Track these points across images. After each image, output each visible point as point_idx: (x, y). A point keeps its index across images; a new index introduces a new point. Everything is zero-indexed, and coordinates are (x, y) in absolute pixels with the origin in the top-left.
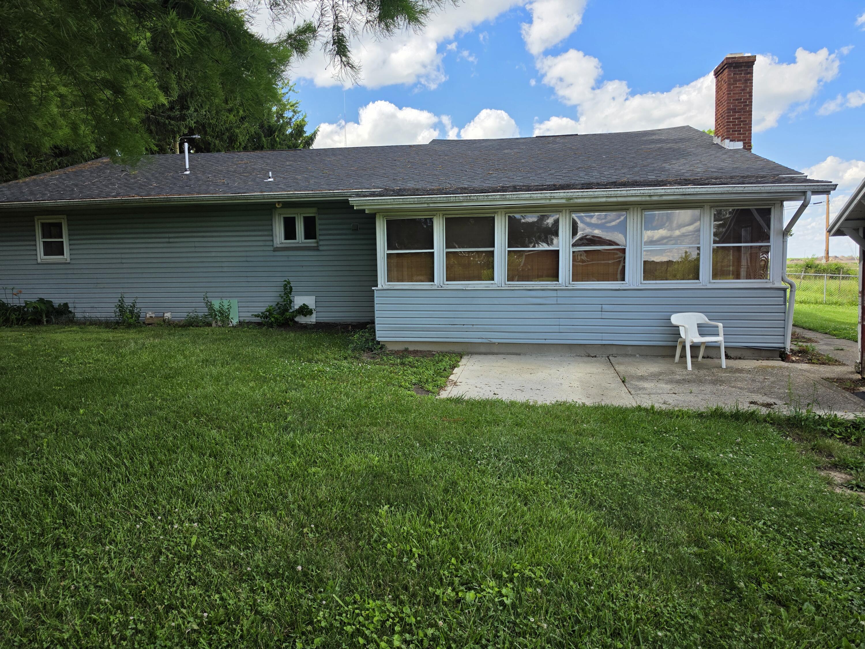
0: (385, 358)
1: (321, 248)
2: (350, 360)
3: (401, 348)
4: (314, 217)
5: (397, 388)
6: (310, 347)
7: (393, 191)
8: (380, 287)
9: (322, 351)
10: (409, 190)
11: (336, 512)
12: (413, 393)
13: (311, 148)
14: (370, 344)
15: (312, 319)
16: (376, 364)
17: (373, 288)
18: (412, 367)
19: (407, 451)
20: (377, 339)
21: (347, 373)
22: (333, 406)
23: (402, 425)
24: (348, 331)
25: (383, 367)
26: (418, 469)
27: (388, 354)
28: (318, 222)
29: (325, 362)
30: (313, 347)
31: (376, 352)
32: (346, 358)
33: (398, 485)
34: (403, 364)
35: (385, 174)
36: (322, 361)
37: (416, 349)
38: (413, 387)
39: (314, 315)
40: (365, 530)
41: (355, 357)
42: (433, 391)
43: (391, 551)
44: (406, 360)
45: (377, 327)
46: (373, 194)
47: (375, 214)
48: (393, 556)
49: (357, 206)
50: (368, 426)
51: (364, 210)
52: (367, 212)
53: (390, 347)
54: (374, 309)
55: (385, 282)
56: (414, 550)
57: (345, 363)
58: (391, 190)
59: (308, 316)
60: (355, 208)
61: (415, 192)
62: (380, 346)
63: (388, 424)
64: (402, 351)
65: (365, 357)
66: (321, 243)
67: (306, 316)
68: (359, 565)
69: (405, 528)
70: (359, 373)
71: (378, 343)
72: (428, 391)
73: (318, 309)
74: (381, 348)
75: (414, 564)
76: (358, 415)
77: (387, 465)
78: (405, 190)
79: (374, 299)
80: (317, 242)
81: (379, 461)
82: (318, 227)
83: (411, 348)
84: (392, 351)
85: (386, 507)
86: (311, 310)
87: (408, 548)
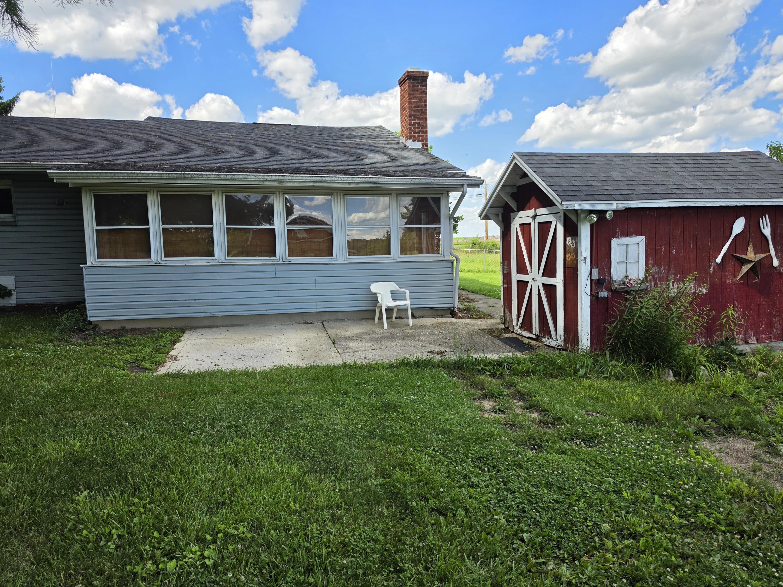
0: (98, 338)
1: (19, 223)
2: (56, 342)
3: (117, 326)
4: (9, 190)
5: (109, 368)
6: (7, 331)
7: (102, 165)
8: (89, 264)
9: (22, 336)
10: (119, 165)
11: (23, 508)
12: (127, 372)
13: (9, 115)
14: (81, 324)
15: (13, 301)
16: (87, 345)
17: (81, 266)
18: (128, 346)
19: (114, 432)
20: (89, 319)
21: (52, 356)
22: (30, 394)
23: (111, 406)
24: (56, 313)
25: (95, 348)
26: (125, 449)
27: (101, 334)
28: (13, 195)
29: (25, 347)
30: (12, 331)
31: (88, 332)
32: (51, 341)
33: (101, 468)
34: (118, 343)
35: (94, 147)
36: (22, 346)
37: (134, 327)
38: (128, 365)
39: (14, 297)
40: (58, 521)
41: (63, 340)
42: (150, 368)
43: (87, 537)
44: (123, 339)
45: (88, 306)
46: (77, 168)
47: (80, 188)
48: (89, 542)
49: (57, 179)
50: (72, 411)
51: (67, 184)
52: (70, 185)
53: (105, 327)
54: (83, 288)
55: (95, 259)
56: (114, 531)
57: (50, 347)
58: (99, 164)
59: (6, 298)
60: (55, 181)
61: (125, 167)
62: (92, 326)
63: (95, 406)
64: (118, 330)
65: (75, 339)
66: (19, 218)
67: (3, 298)
68: (47, 560)
69: (106, 511)
70: (66, 356)
71: (91, 322)
72: (145, 369)
73: (19, 290)
74: (94, 328)
75: (113, 546)
76: (61, 400)
77: (90, 449)
78: (115, 164)
79: (83, 277)
80: (14, 217)
81: (81, 446)
82: (14, 200)
83: (128, 326)
84: (106, 330)
85: (86, 493)
86: (10, 291)
87: (107, 530)
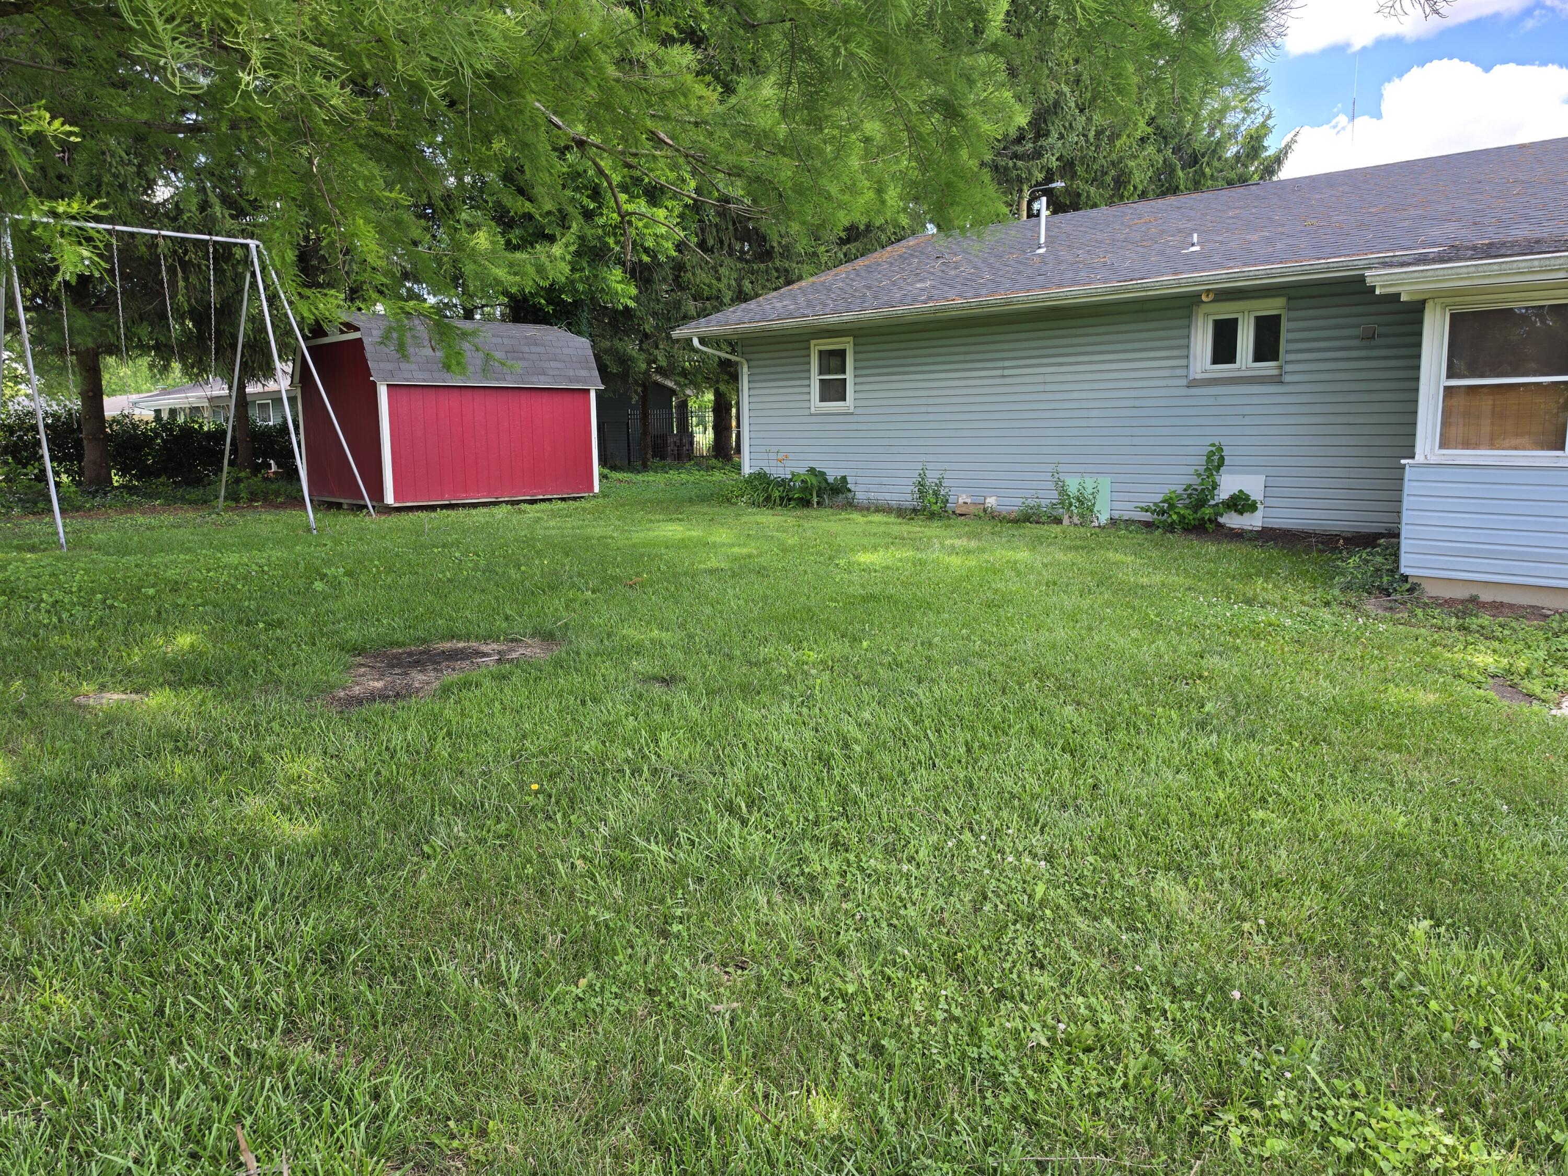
0: (1419, 612)
1: (1287, 378)
2: (1336, 608)
3: (1461, 593)
4: (1278, 317)
5: (1449, 679)
6: (1250, 576)
7: (1474, 248)
8: (1419, 458)
9: (1275, 585)
10: (1514, 244)
11: (1310, 908)
12: (1491, 694)
13: (1275, 178)
14: (1385, 579)
15: (1253, 521)
16: (1397, 622)
17: (1403, 461)
18: (1486, 638)
19: (1476, 817)
20: (1403, 570)
21: (1331, 635)
22: (1299, 697)
23: (1463, 760)
24: (1334, 550)
25: (1415, 631)
26: (1507, 861)
27: (1426, 604)
28: (1284, 325)
29: (1282, 605)
30: (1256, 576)
31: (1398, 597)
32: (1327, 604)
33: (1454, 883)
34: (1462, 628)
35: (1452, 213)
36: (1275, 605)
37: (1498, 600)
38: (1490, 680)
39: (1259, 514)
40: (1376, 958)
41: (1347, 604)
42: (1543, 696)
43: (1438, 1016)
44: (1473, 622)
45: (1405, 545)
46: (1423, 260)
47: (1424, 302)
48: (1444, 1030)
49: (1382, 286)
50: (1380, 749)
51: (1399, 295)
52: (1403, 298)
53: (1432, 590)
54: (1400, 507)
55: (1432, 449)
56: (1497, 1030)
57: (1325, 614)
58: (1468, 248)
59: (1246, 515)
60: (1377, 292)
61: (1531, 247)
62: (1408, 586)
63: (1427, 752)
64: (1462, 602)
65: (1371, 605)
66: (1288, 368)
67: (1242, 514)
68: (1362, 1025)
69: (1473, 978)
70: (1357, 638)
71: (1405, 578)
72: (1530, 696)
73: (1269, 502)
74: (1411, 590)
75: (1498, 1061)
76: (1358, 723)
77: (1427, 838)
78: (1503, 244)
79: (1402, 485)
80: (1281, 367)
81: (1407, 825)
82: (1284, 336)
83: (1486, 596)
84: (1437, 598)
85: (1426, 923)
86: (1255, 502)
87: (1482, 1024)
